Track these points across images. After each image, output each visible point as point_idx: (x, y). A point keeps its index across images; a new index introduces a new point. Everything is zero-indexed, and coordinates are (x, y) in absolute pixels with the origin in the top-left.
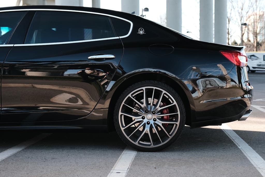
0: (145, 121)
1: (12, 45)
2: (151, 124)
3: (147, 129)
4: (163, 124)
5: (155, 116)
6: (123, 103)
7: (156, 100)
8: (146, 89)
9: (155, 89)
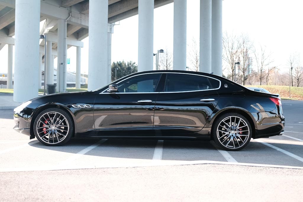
0: (231, 134)
1: (158, 93)
2: (234, 136)
3: (232, 139)
4: (240, 136)
5: (236, 132)
6: (219, 125)
7: (236, 124)
8: (231, 117)
9: (236, 118)
